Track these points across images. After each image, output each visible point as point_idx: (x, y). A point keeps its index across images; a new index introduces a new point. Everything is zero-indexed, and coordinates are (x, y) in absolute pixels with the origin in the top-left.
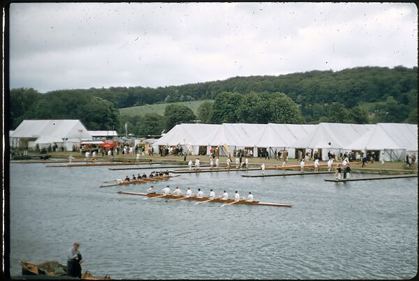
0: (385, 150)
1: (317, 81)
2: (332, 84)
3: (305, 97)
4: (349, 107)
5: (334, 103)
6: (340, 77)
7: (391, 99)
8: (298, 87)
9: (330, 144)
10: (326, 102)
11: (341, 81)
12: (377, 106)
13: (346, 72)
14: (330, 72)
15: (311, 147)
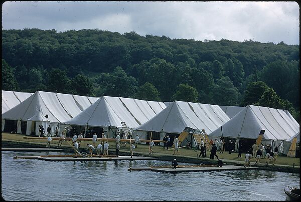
0: (110, 127)
1: (37, 42)
2: (54, 47)
3: (20, 59)
4: (72, 75)
5: (54, 70)
6: (64, 40)
7: (120, 70)
8: (14, 47)
9: (47, 117)
10: (45, 68)
11: (64, 45)
12: (103, 77)
13: (70, 34)
14: (54, 31)
15: (24, 119)
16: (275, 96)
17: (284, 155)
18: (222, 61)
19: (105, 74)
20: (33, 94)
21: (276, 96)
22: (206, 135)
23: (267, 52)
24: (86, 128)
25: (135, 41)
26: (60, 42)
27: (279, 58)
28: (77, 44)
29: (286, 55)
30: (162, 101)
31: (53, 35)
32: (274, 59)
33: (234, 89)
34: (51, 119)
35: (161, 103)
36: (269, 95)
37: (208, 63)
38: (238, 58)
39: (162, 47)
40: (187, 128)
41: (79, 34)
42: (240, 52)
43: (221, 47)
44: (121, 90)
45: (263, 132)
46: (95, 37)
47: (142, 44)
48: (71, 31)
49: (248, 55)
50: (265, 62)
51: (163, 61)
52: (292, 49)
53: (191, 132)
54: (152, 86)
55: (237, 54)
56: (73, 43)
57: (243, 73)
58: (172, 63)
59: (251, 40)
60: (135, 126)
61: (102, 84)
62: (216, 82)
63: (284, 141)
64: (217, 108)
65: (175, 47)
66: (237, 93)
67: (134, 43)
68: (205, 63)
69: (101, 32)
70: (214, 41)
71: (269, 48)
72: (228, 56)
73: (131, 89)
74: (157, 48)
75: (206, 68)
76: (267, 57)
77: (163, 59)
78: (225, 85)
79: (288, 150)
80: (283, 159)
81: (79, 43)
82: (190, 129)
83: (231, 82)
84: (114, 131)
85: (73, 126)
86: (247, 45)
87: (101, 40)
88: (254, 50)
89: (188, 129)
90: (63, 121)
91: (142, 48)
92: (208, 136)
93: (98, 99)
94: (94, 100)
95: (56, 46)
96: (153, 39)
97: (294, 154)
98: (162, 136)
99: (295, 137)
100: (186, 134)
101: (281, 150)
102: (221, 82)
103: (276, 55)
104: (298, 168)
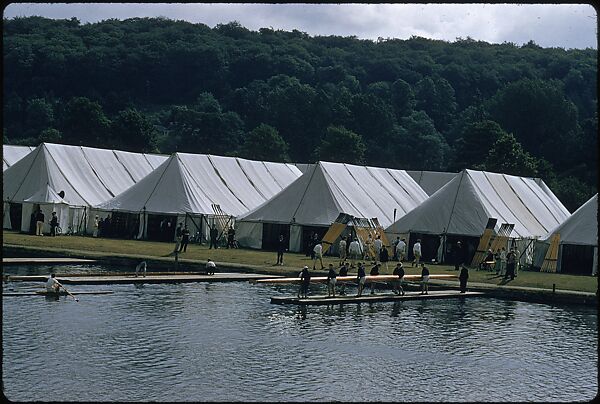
0: (190, 216)
1: (42, 42)
2: (73, 52)
4: (112, 109)
5: (76, 100)
6: (95, 39)
7: (208, 98)
9: (62, 195)
10: (57, 96)
11: (96, 48)
12: (175, 112)
13: (108, 26)
14: (74, 22)
15: (16, 200)
16: (518, 150)
17: (533, 268)
18: (413, 82)
19: (179, 107)
20: (33, 149)
21: (520, 151)
22: (380, 229)
23: (501, 62)
24: (142, 216)
25: (239, 40)
26: (88, 44)
27: (526, 74)
28: (122, 46)
29: (537, 68)
30: (293, 162)
31: (73, 29)
32: (515, 76)
33: (435, 137)
34: (71, 200)
35: (292, 167)
36: (505, 148)
37: (385, 84)
38: (443, 74)
39: (293, 52)
40: (342, 215)
41: (124, 26)
42: (449, 61)
43: (410, 51)
44: (212, 141)
45: (493, 222)
46: (158, 32)
47: (254, 46)
48: (110, 22)
49: (463, 69)
50: (498, 82)
51: (293, 81)
52: (551, 57)
53: (350, 224)
54: (274, 133)
55: (441, 67)
56: (112, 45)
57: (454, 105)
58: (313, 85)
59: (469, 39)
60: (241, 212)
61: (172, 127)
62: (400, 123)
63: (536, 241)
64: (402, 175)
65: (319, 53)
66: (442, 145)
67: (236, 44)
68: (379, 85)
69: (169, 23)
70: (397, 41)
71: (506, 53)
72: (425, 71)
73: (231, 137)
74: (282, 54)
75: (382, 93)
76: (501, 72)
77: (294, 78)
78: (418, 128)
79: (543, 258)
80: (533, 277)
81: (127, 45)
82: (350, 218)
83: (430, 121)
84: (197, 221)
85: (115, 214)
86: (461, 49)
87: (171, 38)
88: (475, 57)
89: (344, 218)
90: (95, 203)
91: (251, 54)
92: (385, 232)
93: (165, 158)
94: (158, 160)
95: (79, 50)
96: (274, 36)
97: (554, 266)
98: (294, 232)
99: (557, 233)
100: (341, 228)
101: (529, 258)
102: (410, 121)
103: (520, 67)
104: (562, 294)
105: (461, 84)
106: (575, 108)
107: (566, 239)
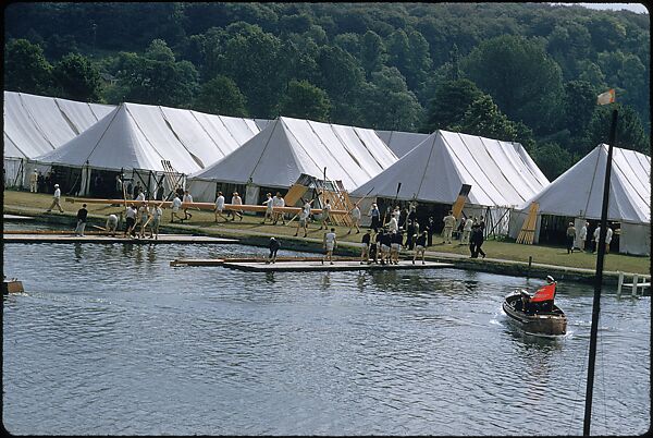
0: (135, 171)
4: (53, 54)
5: (15, 42)
7: (160, 45)
12: (123, 59)
16: (495, 112)
17: (509, 239)
18: (385, 35)
19: (128, 54)
21: (498, 113)
22: (344, 192)
23: (481, 16)
24: (84, 171)
27: (508, 30)
29: (520, 23)
30: (251, 118)
32: (496, 31)
33: (407, 94)
34: (7, 150)
35: (250, 123)
36: (481, 111)
37: (354, 36)
38: (417, 27)
40: (304, 176)
42: (425, 14)
44: (161, 91)
45: (466, 189)
49: (439, 23)
50: (476, 38)
51: (255, 29)
53: (312, 186)
54: (231, 83)
55: (416, 20)
57: (428, 61)
58: (276, 35)
60: (193, 170)
61: (120, 75)
62: (369, 78)
63: (512, 210)
64: (372, 131)
66: (414, 104)
68: (347, 36)
72: (397, 23)
73: (184, 89)
75: (350, 47)
76: (480, 27)
77: (256, 26)
78: (390, 85)
79: (519, 229)
80: (508, 248)
82: (311, 179)
83: (401, 79)
84: (146, 178)
85: (55, 167)
88: (453, 11)
89: (306, 179)
90: (33, 155)
92: (350, 196)
93: (112, 108)
94: (103, 111)
97: (531, 237)
98: (251, 194)
99: (536, 202)
100: (303, 191)
101: (505, 228)
102: (380, 78)
103: (502, 23)
104: (538, 268)
105: (437, 39)
106: (559, 69)
107: (544, 208)
